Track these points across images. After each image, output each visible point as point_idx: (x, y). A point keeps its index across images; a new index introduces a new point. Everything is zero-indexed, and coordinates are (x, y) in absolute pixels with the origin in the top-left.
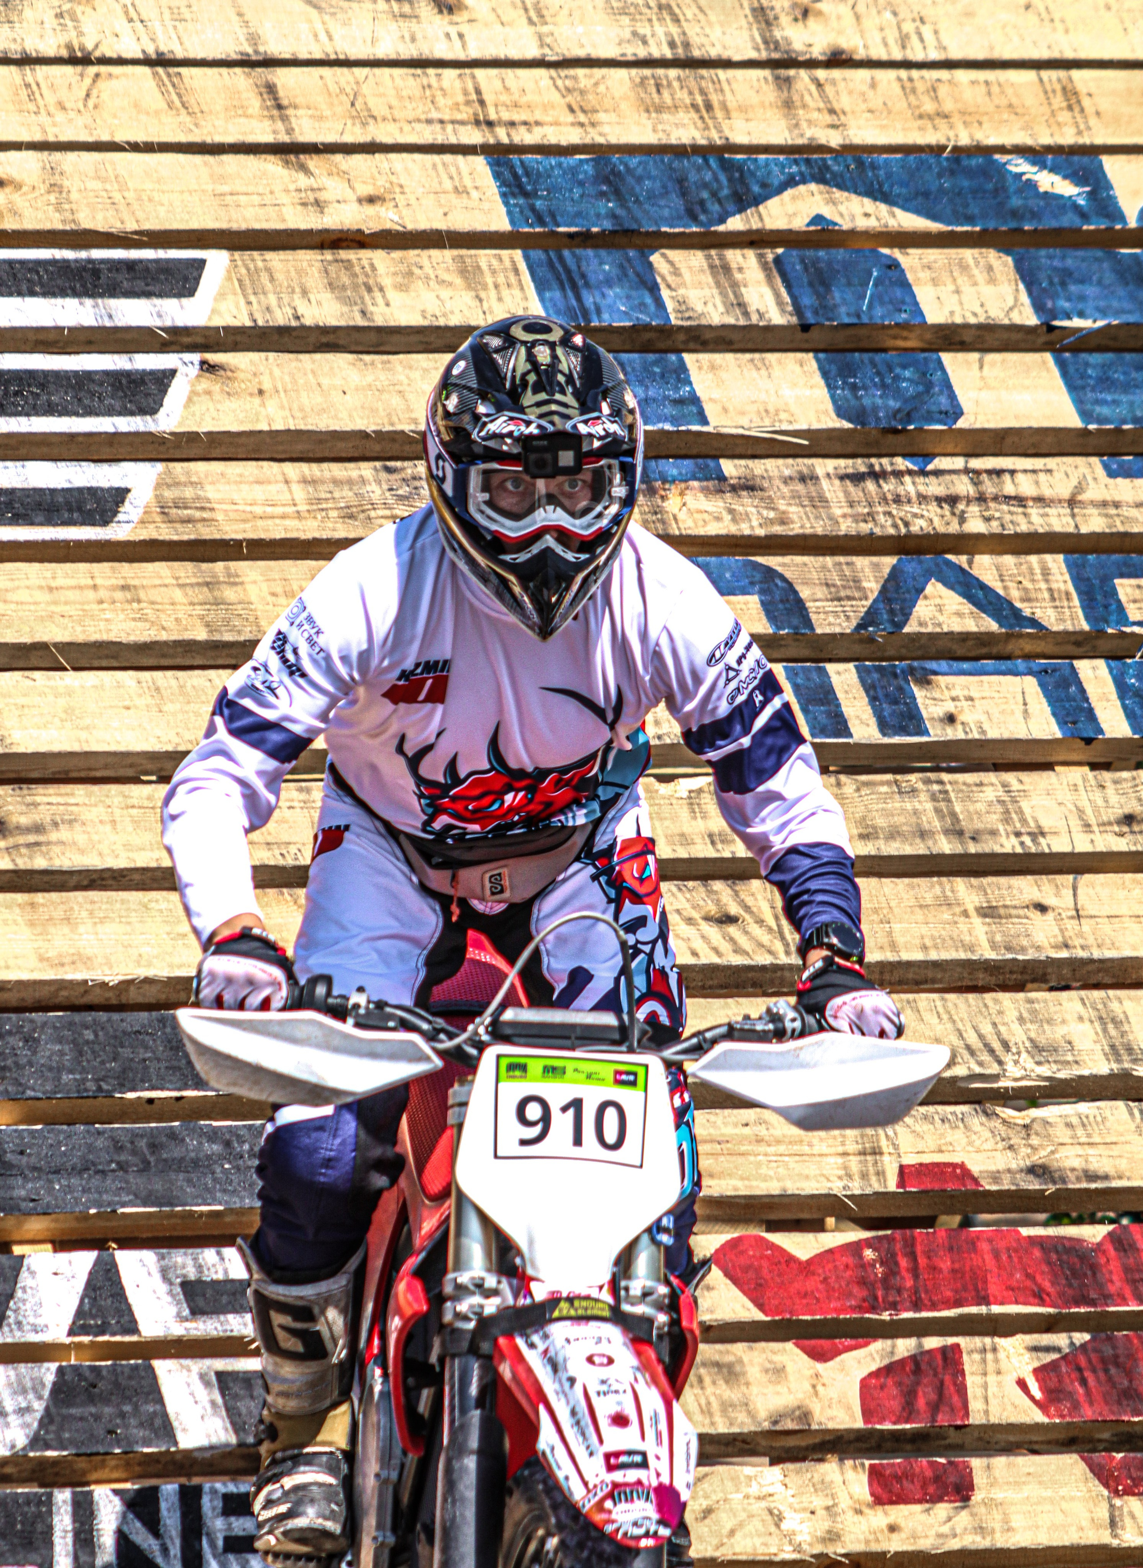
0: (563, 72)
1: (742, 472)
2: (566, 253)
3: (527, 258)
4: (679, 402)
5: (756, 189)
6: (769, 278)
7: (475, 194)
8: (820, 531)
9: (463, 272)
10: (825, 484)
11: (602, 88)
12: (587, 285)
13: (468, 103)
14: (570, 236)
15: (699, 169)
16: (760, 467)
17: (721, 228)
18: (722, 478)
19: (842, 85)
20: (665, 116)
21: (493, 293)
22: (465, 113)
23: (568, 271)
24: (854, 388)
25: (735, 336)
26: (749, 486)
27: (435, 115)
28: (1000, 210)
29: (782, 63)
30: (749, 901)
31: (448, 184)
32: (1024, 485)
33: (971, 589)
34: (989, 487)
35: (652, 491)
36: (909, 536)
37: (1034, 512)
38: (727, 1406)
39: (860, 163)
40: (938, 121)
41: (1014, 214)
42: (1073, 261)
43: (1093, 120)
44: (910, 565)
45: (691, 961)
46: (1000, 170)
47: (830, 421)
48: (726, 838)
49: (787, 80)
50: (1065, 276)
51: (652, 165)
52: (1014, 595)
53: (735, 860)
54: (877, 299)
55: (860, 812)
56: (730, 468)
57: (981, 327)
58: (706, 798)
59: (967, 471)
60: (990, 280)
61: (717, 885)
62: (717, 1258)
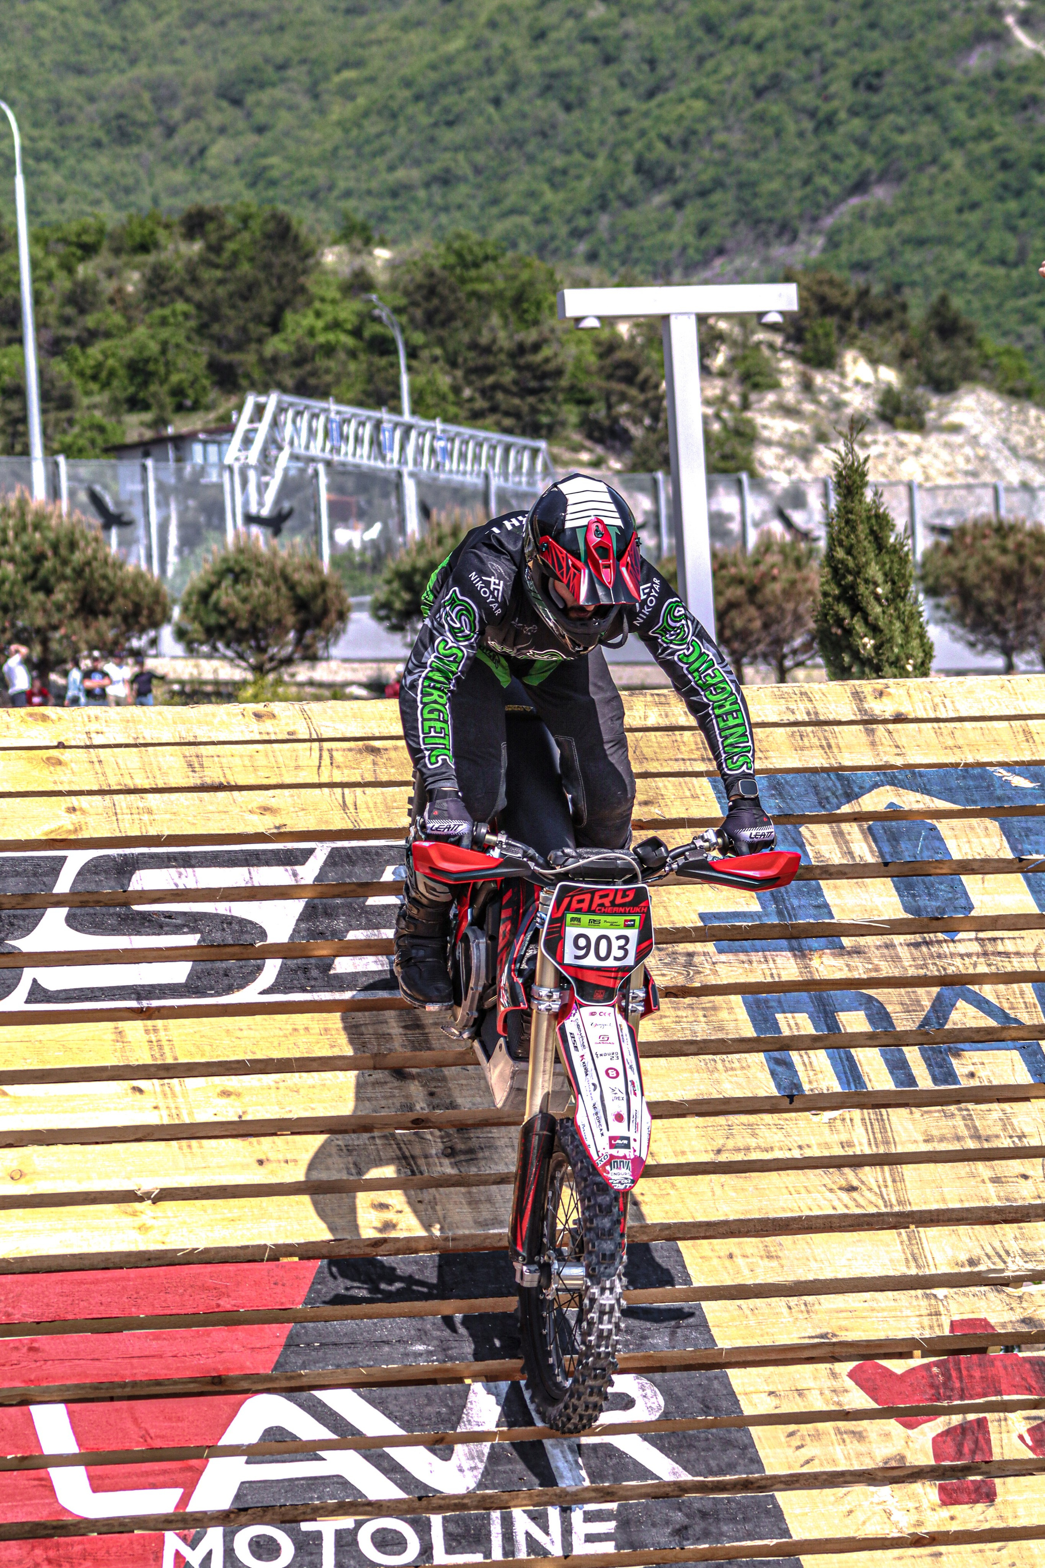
1: (853, 944)
4: (818, 907)
5: (857, 790)
6: (865, 837)
7: (703, 798)
8: (897, 974)
10: (899, 948)
11: (770, 738)
13: (698, 749)
15: (825, 780)
16: (862, 941)
17: (839, 812)
18: (842, 947)
19: (902, 732)
20: (806, 752)
22: (697, 755)
24: (914, 896)
25: (848, 870)
26: (857, 951)
27: (680, 756)
28: (992, 797)
29: (869, 722)
30: (864, 1178)
31: (688, 794)
32: (1010, 947)
33: (981, 1004)
34: (990, 948)
35: (804, 956)
36: (946, 976)
37: (1015, 960)
38: (859, 1455)
39: (914, 773)
40: (956, 750)
41: (999, 799)
42: (1032, 822)
43: (1040, 747)
44: (948, 991)
45: (832, 1212)
46: (991, 775)
47: (901, 914)
48: (850, 1144)
49: (873, 730)
50: (1028, 831)
51: (800, 778)
52: (1006, 1006)
53: (855, 1156)
54: (925, 847)
55: (923, 1127)
56: (846, 941)
57: (982, 860)
58: (838, 1122)
59: (977, 939)
60: (988, 835)
61: (847, 1170)
62: (851, 1375)
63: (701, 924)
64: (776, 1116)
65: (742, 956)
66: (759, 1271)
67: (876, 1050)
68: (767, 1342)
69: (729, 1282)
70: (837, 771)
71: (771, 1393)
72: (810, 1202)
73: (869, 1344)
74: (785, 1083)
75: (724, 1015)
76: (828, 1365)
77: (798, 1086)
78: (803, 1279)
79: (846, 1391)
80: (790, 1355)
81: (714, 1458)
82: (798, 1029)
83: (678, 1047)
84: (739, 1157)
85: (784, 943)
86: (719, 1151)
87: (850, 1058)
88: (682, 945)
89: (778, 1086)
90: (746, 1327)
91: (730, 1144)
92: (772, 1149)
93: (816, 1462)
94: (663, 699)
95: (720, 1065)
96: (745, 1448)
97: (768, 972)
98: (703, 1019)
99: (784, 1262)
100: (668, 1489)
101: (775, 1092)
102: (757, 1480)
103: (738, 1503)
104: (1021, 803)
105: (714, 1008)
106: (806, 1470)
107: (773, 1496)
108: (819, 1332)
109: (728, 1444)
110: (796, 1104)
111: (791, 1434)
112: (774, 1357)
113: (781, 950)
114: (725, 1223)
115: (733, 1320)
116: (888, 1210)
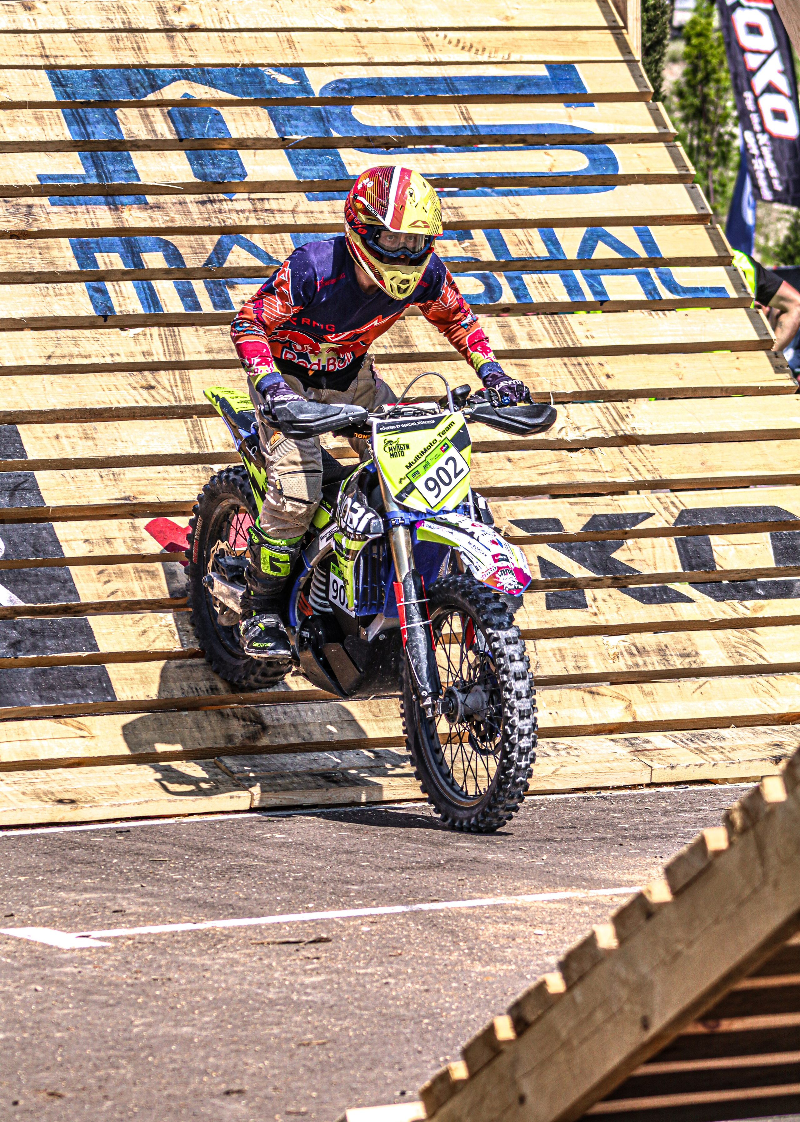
0: (78, 35)
1: (154, 201)
2: (80, 110)
3: (63, 112)
4: (128, 172)
5: (159, 82)
6: (165, 119)
7: (41, 86)
8: (188, 225)
9: (37, 118)
10: (190, 205)
11: (94, 41)
12: (89, 123)
13: (38, 48)
14: (81, 103)
15: (135, 74)
16: (162, 198)
17: (145, 99)
18: (147, 203)
19: (195, 39)
20: (121, 53)
21: (49, 127)
22: (37, 52)
23: (81, 118)
24: (202, 165)
25: (151, 144)
26: (158, 207)
27: (24, 53)
28: (262, 91)
29: (170, 30)
30: (160, 380)
31: (30, 82)
32: (273, 205)
33: (252, 248)
34: (259, 206)
35: (117, 209)
36: (225, 227)
37: (278, 216)
38: (151, 588)
39: (203, 71)
40: (236, 54)
41: (268, 92)
42: (292, 111)
43: (300, 53)
44: (226, 239)
45: (135, 405)
46: (262, 74)
47: (192, 179)
48: (150, 354)
49: (172, 37)
50: (290, 117)
51: (116, 73)
52: (270, 251)
53: (153, 363)
54: (211, 128)
55: (205, 342)
56: (150, 199)
57: (255, 139)
58: (141, 337)
59: (249, 199)
60: (259, 120)
61: (146, 373)
62: (147, 528)
63: (39, 183)
64: (93, 331)
65: (70, 208)
66: (78, 448)
67: (171, 282)
68: (83, 502)
69: (55, 457)
70: (144, 68)
71: (86, 541)
72: (119, 398)
73: (161, 505)
74: (101, 306)
75: (55, 253)
76: (130, 520)
77: (111, 309)
78: (112, 455)
79: (144, 540)
80: (101, 513)
81: (41, 590)
82: (112, 265)
83: (19, 276)
84: (65, 362)
85: (102, 199)
86: (49, 357)
87: (151, 288)
88: (23, 199)
89: (96, 307)
90: (68, 491)
91: (58, 352)
92: (90, 356)
93: (119, 593)
94: (11, 9)
95: (51, 291)
96: (65, 582)
97: (89, 221)
98: (39, 256)
99: (97, 442)
100: (5, 612)
101: (92, 313)
102: (74, 606)
103: (59, 624)
104: (284, 96)
105: (48, 248)
106: (111, 599)
107: (86, 620)
108: (123, 495)
109: (53, 579)
110: (109, 322)
111: (101, 572)
112: (88, 513)
113: (100, 204)
114: (53, 411)
115: (58, 485)
116: (178, 404)
